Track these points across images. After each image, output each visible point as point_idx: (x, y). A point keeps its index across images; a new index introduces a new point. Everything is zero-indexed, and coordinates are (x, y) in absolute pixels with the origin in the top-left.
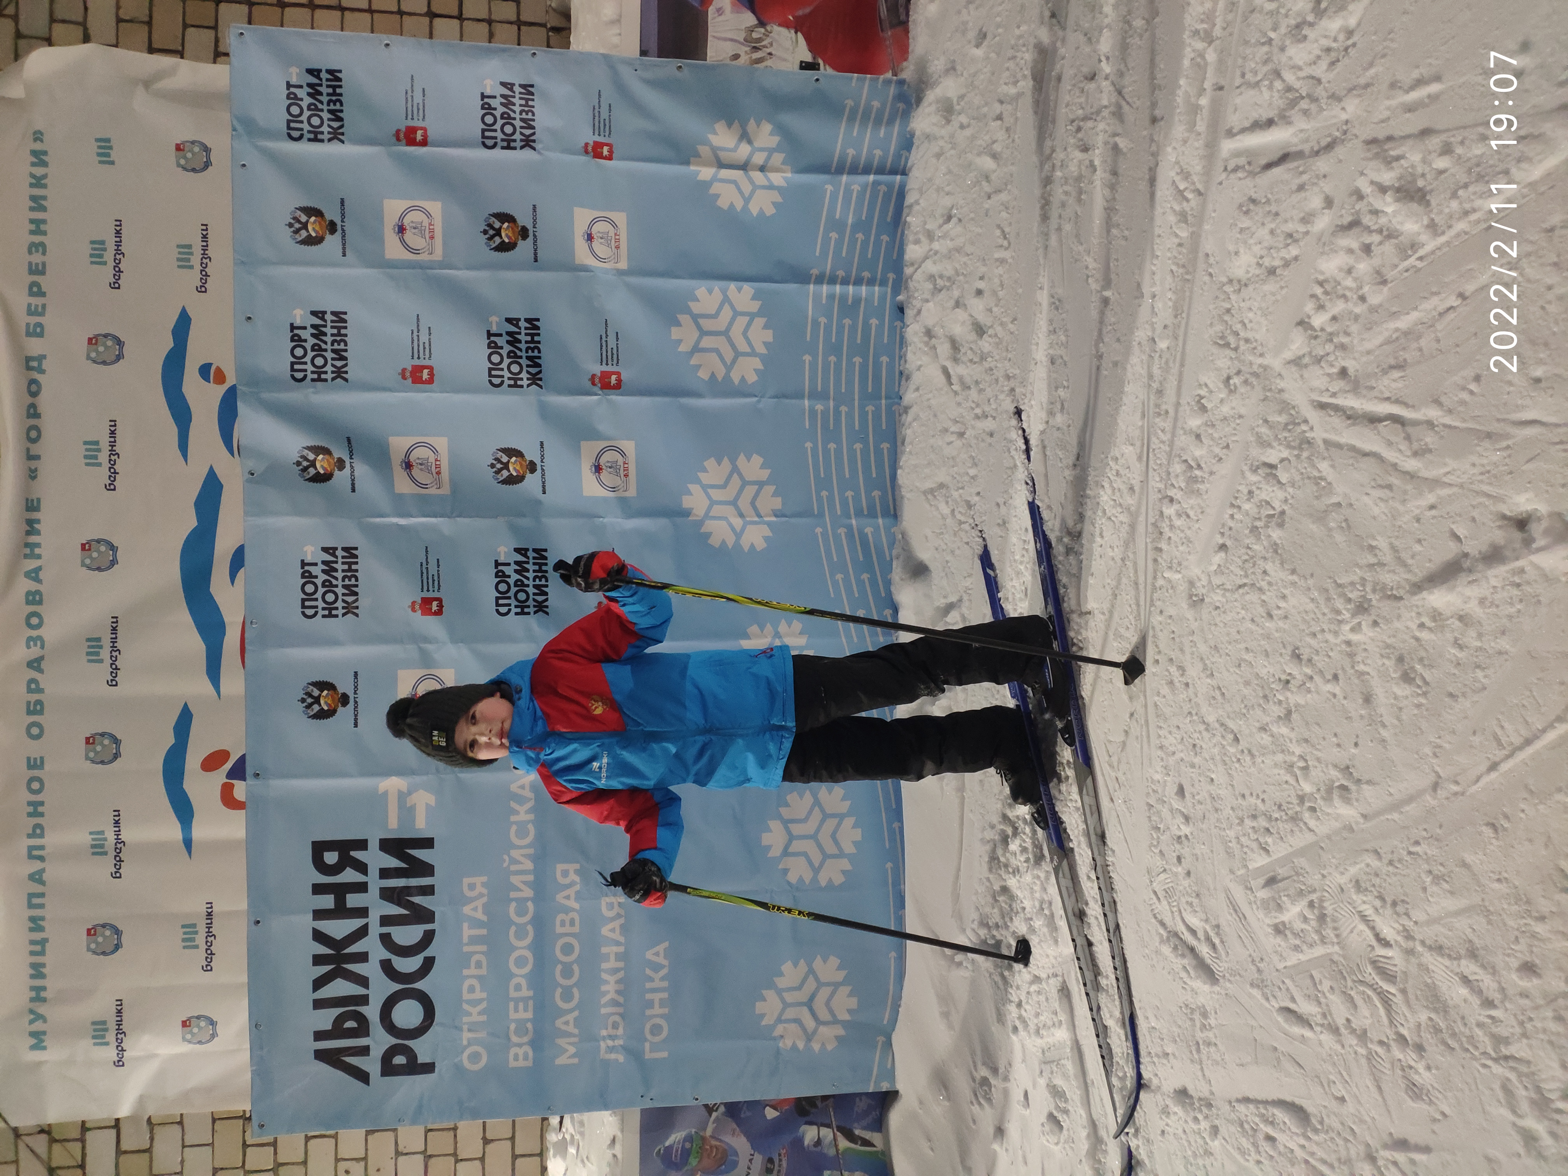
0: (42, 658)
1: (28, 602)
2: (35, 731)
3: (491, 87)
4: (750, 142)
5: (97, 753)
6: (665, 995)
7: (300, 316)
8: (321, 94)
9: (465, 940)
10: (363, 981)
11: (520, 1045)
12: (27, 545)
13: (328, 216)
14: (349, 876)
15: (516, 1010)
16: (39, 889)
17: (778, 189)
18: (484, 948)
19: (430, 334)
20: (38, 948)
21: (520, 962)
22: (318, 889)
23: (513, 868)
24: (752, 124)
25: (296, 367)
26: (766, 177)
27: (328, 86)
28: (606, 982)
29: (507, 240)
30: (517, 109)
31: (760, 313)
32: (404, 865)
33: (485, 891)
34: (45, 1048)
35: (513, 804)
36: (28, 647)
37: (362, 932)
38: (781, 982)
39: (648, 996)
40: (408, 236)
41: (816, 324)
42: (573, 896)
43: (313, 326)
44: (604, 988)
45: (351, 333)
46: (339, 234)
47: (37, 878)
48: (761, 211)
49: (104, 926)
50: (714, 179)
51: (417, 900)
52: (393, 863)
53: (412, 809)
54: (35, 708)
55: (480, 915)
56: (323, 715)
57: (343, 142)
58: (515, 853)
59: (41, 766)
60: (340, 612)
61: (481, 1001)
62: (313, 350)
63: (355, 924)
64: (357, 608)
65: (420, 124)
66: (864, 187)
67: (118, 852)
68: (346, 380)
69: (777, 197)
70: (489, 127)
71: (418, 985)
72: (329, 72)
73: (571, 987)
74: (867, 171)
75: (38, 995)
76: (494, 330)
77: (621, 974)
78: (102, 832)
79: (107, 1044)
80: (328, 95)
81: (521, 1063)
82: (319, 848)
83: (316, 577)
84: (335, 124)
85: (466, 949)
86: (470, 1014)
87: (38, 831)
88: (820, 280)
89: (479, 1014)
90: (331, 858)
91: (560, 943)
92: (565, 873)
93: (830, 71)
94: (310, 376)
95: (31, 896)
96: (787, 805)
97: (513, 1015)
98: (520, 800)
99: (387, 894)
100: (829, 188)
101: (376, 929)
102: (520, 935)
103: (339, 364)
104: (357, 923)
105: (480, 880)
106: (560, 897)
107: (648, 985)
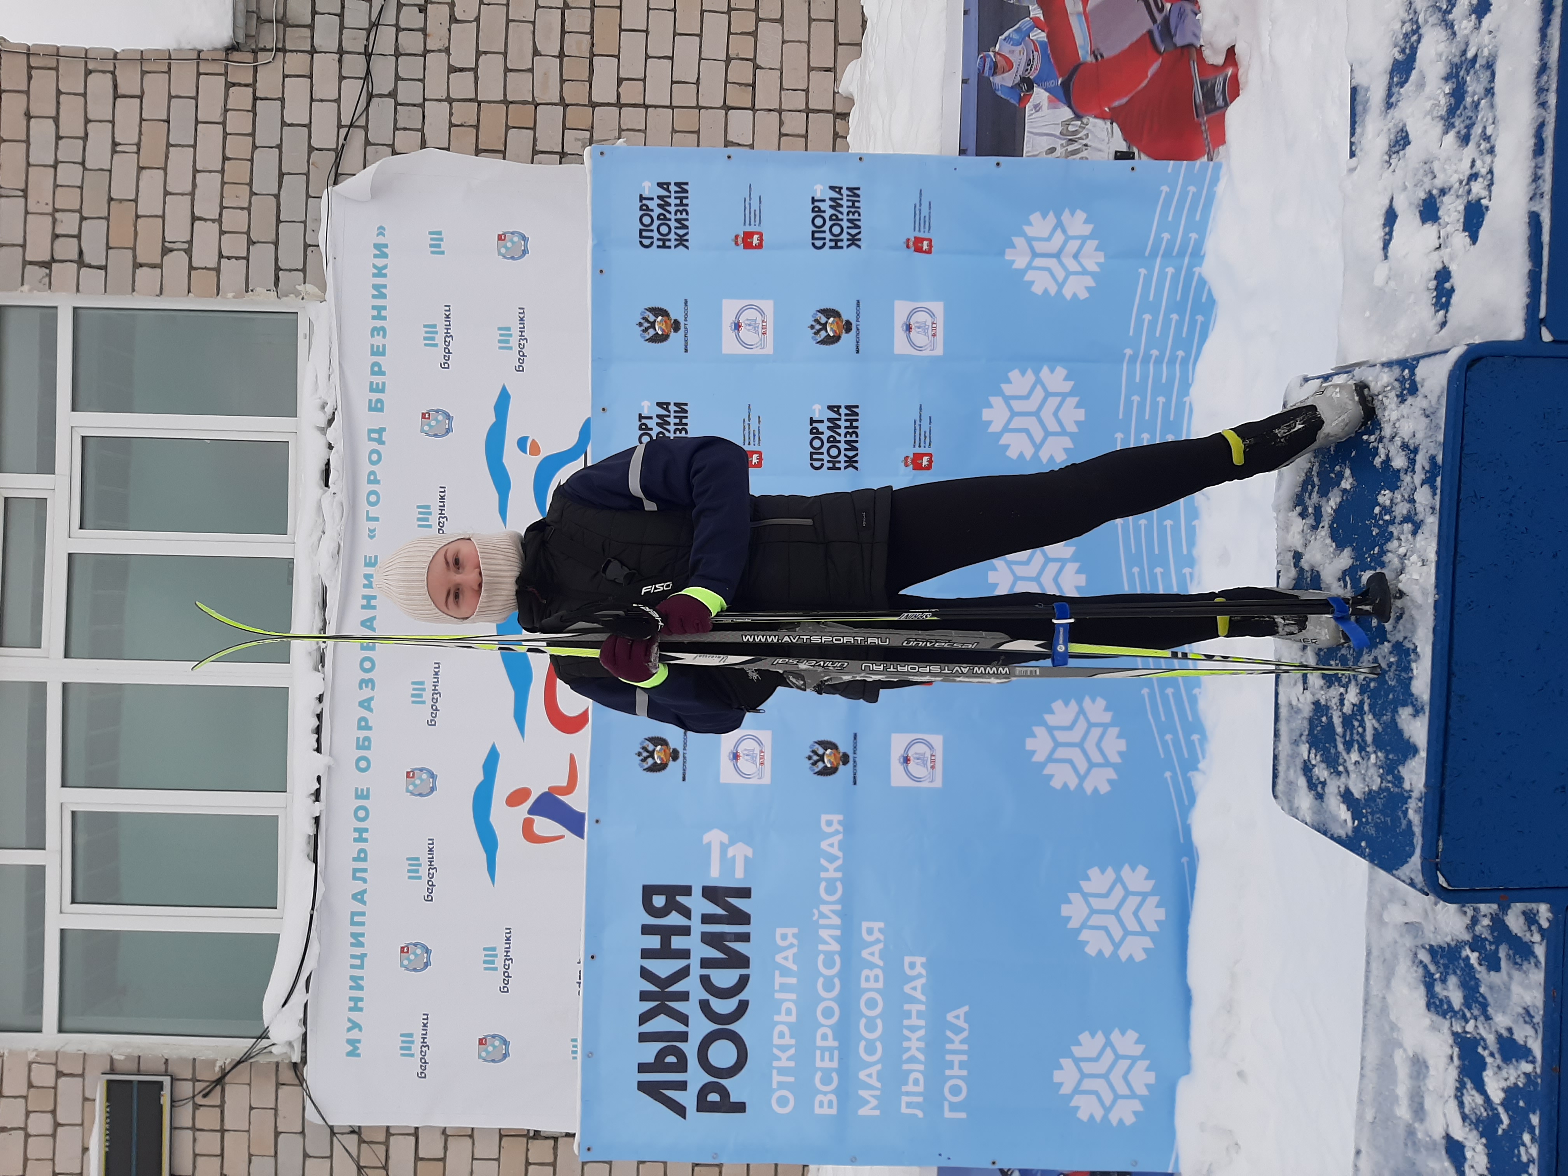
0: (372, 698)
1: (361, 648)
2: (363, 764)
3: (821, 191)
4: (1064, 231)
5: (415, 786)
6: (964, 1058)
7: (647, 407)
8: (669, 205)
9: (777, 987)
10: (684, 1019)
11: (825, 1094)
12: (364, 597)
13: (673, 316)
14: (674, 919)
15: (822, 1059)
16: (360, 908)
17: (1091, 273)
18: (793, 996)
20: (358, 962)
21: (828, 1013)
22: (647, 930)
23: (822, 922)
24: (1066, 214)
26: (1080, 264)
27: (676, 198)
28: (909, 1039)
29: (832, 334)
30: (845, 210)
31: (1072, 393)
32: (724, 912)
33: (795, 942)
34: (359, 1055)
35: (823, 862)
36: (361, 688)
37: (684, 973)
38: (1079, 1052)
39: (948, 1057)
40: (744, 333)
41: (1128, 402)
42: (877, 953)
43: (658, 416)
44: (906, 1044)
46: (682, 332)
47: (359, 897)
48: (1075, 295)
49: (415, 945)
50: (1030, 267)
51: (734, 945)
52: (714, 909)
53: (733, 860)
54: (364, 744)
55: (791, 965)
56: (656, 768)
57: (687, 248)
58: (824, 909)
59: (367, 797)
61: (790, 1046)
63: (677, 965)
69: (1089, 281)
70: (818, 229)
71: (733, 1027)
72: (677, 184)
73: (874, 1041)
74: (1181, 254)
75: (356, 1005)
76: (816, 416)
77: (924, 1032)
79: (413, 1055)
80: (676, 205)
81: (826, 1111)
82: (649, 892)
84: (681, 232)
85: (778, 996)
86: (779, 1059)
87: (362, 855)
88: (1133, 360)
89: (788, 1059)
90: (659, 901)
91: (865, 997)
92: (870, 931)
93: (1144, 159)
95: (353, 914)
96: (1088, 879)
97: (819, 1064)
98: (831, 858)
99: (708, 939)
100: (1143, 272)
101: (696, 971)
102: (827, 987)
104: (680, 964)
105: (791, 931)
106: (865, 954)
107: (949, 1046)
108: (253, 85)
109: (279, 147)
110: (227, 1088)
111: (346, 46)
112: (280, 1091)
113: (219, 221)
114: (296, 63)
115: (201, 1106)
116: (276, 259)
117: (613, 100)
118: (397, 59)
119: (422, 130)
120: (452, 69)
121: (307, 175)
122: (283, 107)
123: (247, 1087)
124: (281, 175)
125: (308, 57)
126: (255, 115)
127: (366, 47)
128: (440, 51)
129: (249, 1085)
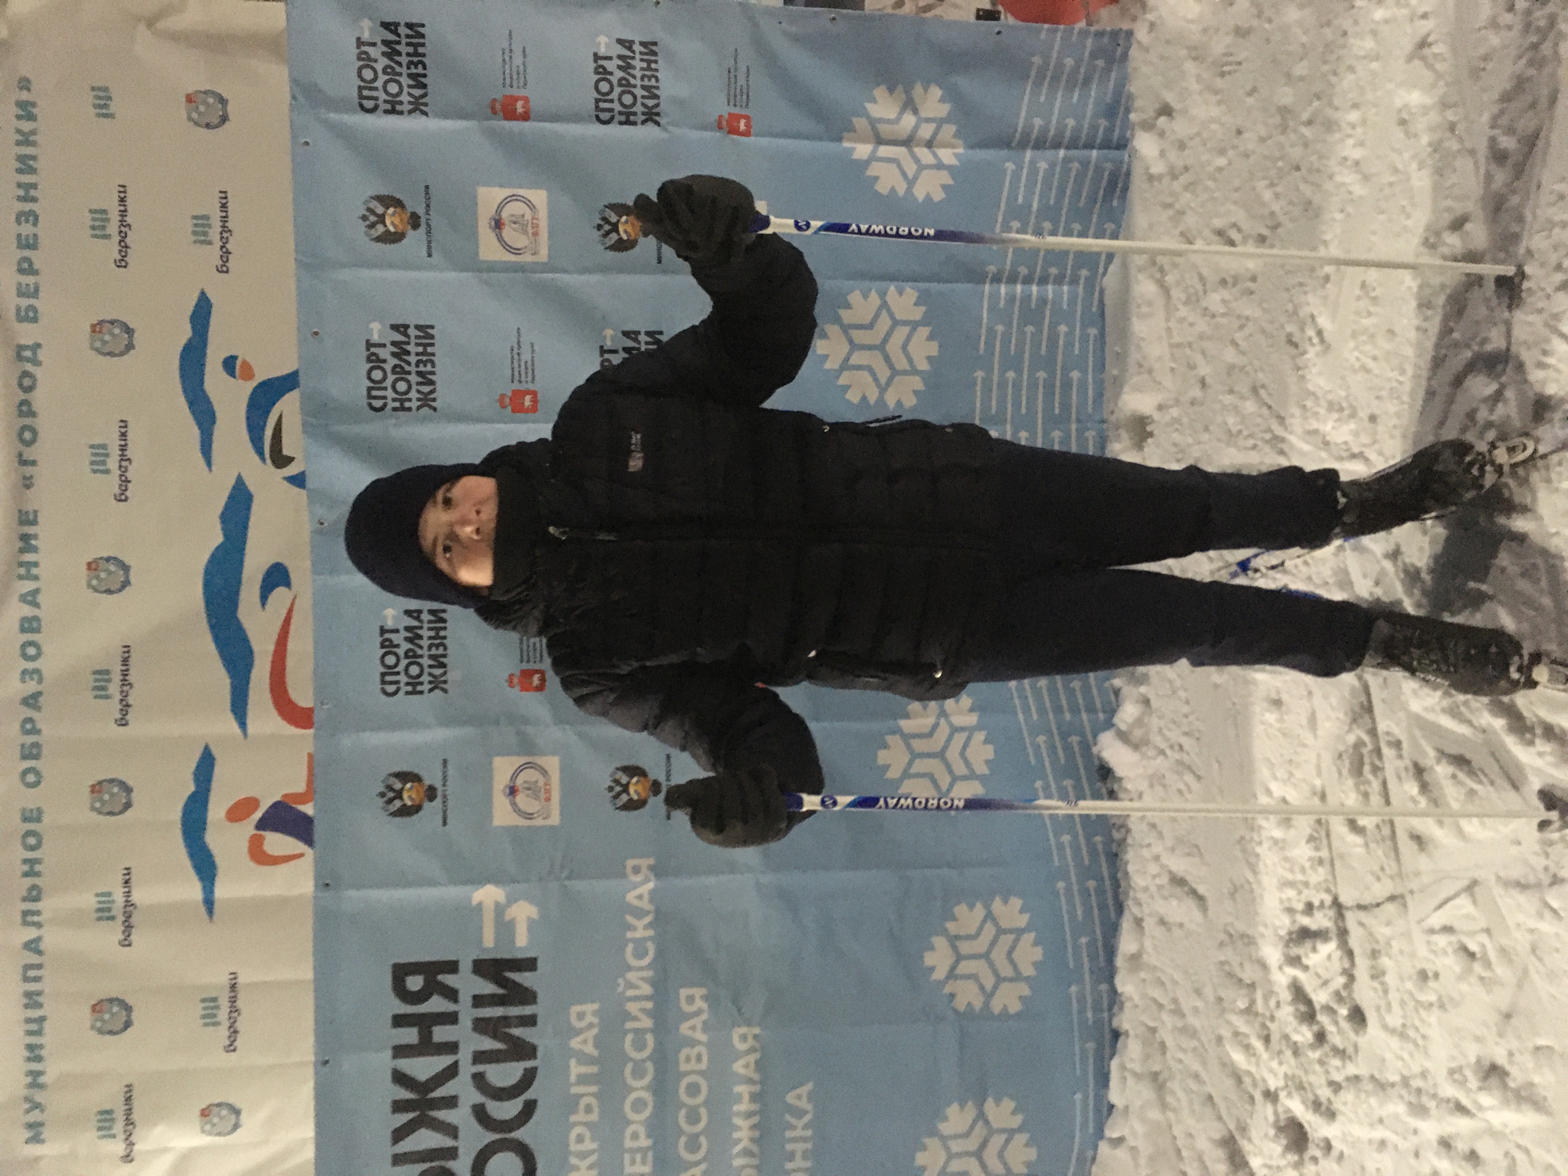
0: (40, 694)
1: (23, 630)
2: (31, 778)
3: (605, 45)
4: (915, 111)
5: (104, 803)
6: (809, 1146)
7: (377, 331)
8: (399, 54)
9: (573, 1078)
10: (452, 1131)
12: (21, 564)
13: (410, 207)
14: (436, 1004)
15: (633, 1163)
16: (35, 959)
17: (949, 168)
18: (594, 1089)
19: (533, 351)
20: (34, 1027)
21: (639, 1105)
22: (399, 1021)
23: (630, 993)
24: (918, 89)
25: (374, 393)
26: (935, 155)
27: (408, 44)
28: (739, 1128)
29: (625, 237)
30: (638, 73)
31: (925, 321)
32: (500, 991)
33: (596, 1020)
34: (42, 1142)
35: (630, 919)
36: (23, 681)
37: (451, 1072)
38: (946, 1128)
39: (789, 1147)
40: (508, 233)
41: (991, 331)
42: (699, 1026)
43: (394, 343)
44: (736, 1135)
45: (439, 350)
46: (422, 229)
47: (33, 946)
48: (928, 198)
49: (111, 1001)
50: (873, 158)
51: (517, 1032)
52: (489, 988)
53: (512, 924)
54: (31, 752)
55: (590, 1049)
56: (406, 812)
57: (425, 114)
58: (631, 976)
59: (39, 820)
60: (426, 687)
61: (591, 1152)
62: (394, 372)
63: (441, 1062)
64: (445, 682)
65: (523, 93)
66: (1052, 165)
67: (128, 917)
68: (435, 409)
69: (945, 178)
70: (602, 97)
71: (517, 1134)
72: (410, 26)
73: (697, 1136)
74: (1057, 146)
75: (35, 1080)
76: (609, 344)
77: (755, 1119)
78: (109, 894)
79: (114, 1136)
80: (408, 54)
82: (401, 972)
83: (397, 646)
84: (417, 92)
85: (575, 1090)
86: (577, 1168)
87: (34, 895)
88: (997, 279)
89: (589, 1168)
90: (415, 983)
91: (684, 1084)
92: (691, 999)
93: (1011, 20)
94: (391, 405)
95: (27, 967)
96: (954, 918)
97: (628, 1170)
98: (639, 913)
99: (481, 1026)
100: (1010, 166)
101: (467, 1069)
102: (638, 1073)
103: (426, 389)
104: (444, 1061)
105: (590, 1008)
106: (684, 1028)
107: (789, 1134)
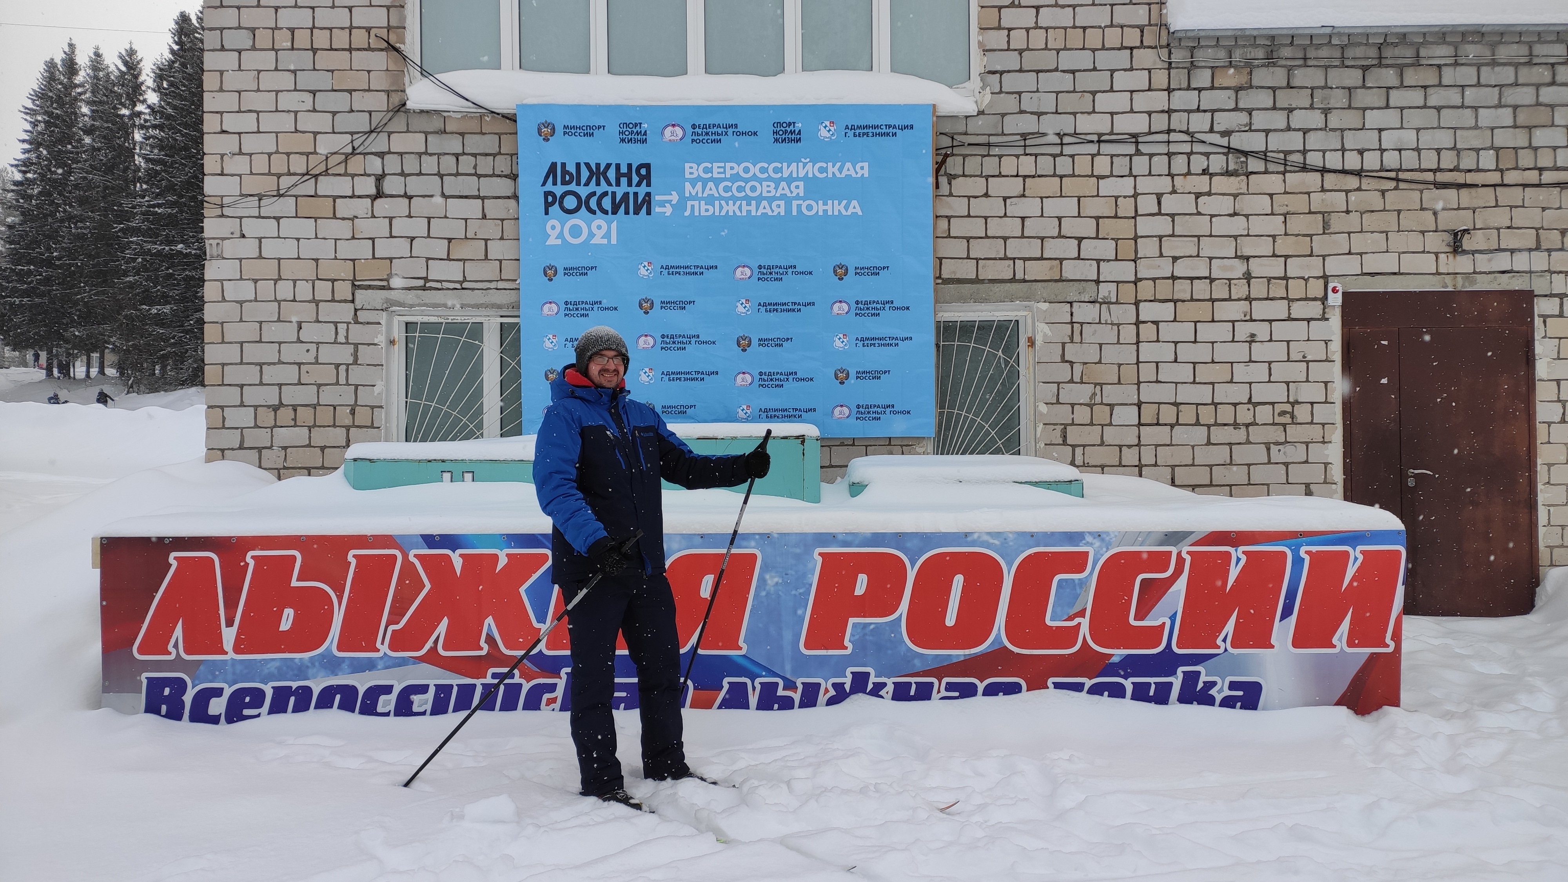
108: (1142, 46)
109: (1095, 69)
110: (384, 53)
111: (1174, 116)
112: (383, 93)
113: (1037, 27)
114: (1160, 79)
115: (369, 33)
116: (1009, 72)
117: (1141, 318)
118: (1166, 154)
119: (1112, 175)
120: (1159, 196)
121: (1074, 91)
122: (1125, 70)
123: (385, 69)
124: (1073, 72)
125: (1165, 86)
126: (1119, 49)
127: (1174, 131)
128: (1173, 186)
129: (387, 70)
